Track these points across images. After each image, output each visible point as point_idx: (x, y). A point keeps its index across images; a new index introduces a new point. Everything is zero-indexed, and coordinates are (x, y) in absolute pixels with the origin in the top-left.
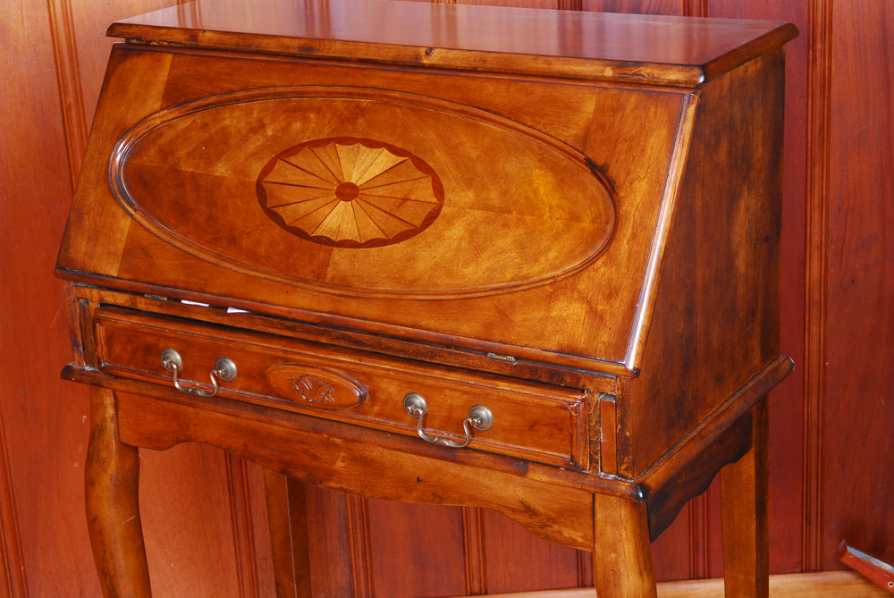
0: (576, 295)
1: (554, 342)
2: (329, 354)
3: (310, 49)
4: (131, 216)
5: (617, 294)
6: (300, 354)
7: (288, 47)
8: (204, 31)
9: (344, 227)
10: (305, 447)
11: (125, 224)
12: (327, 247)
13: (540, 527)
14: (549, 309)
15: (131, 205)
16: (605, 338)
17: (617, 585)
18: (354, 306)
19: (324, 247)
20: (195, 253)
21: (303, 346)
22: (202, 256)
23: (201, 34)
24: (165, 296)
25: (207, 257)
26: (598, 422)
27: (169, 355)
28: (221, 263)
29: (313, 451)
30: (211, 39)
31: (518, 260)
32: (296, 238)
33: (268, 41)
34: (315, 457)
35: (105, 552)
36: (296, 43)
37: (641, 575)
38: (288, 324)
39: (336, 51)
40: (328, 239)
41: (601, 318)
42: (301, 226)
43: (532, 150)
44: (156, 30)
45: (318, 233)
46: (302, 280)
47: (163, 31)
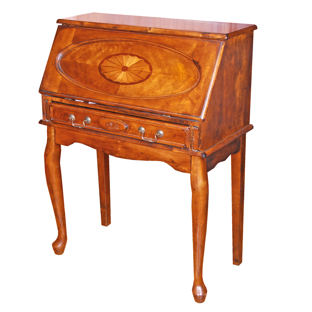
0: (188, 98)
1: (181, 111)
2: (118, 115)
3: (116, 27)
4: (62, 75)
5: (199, 98)
6: (109, 115)
7: (109, 27)
8: (85, 22)
9: (123, 79)
10: (110, 144)
11: (60, 77)
12: (118, 85)
13: (176, 167)
14: (180, 102)
15: (62, 72)
16: (195, 110)
17: (197, 183)
18: (125, 101)
19: (117, 84)
20: (80, 86)
21: (110, 113)
22: (82, 87)
23: (84, 23)
24: (70, 99)
25: (83, 87)
26: (193, 135)
27: (71, 116)
28: (87, 89)
29: (112, 145)
30: (87, 24)
31: (172, 89)
32: (109, 82)
33: (104, 25)
34: (112, 147)
35: (50, 176)
36: (112, 26)
37: (204, 180)
38: (106, 107)
39: (123, 28)
40: (119, 82)
41: (195, 105)
42: (111, 79)
43: (178, 57)
44: (71, 21)
45: (116, 80)
46: (110, 94)
47: (73, 22)
